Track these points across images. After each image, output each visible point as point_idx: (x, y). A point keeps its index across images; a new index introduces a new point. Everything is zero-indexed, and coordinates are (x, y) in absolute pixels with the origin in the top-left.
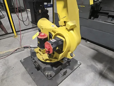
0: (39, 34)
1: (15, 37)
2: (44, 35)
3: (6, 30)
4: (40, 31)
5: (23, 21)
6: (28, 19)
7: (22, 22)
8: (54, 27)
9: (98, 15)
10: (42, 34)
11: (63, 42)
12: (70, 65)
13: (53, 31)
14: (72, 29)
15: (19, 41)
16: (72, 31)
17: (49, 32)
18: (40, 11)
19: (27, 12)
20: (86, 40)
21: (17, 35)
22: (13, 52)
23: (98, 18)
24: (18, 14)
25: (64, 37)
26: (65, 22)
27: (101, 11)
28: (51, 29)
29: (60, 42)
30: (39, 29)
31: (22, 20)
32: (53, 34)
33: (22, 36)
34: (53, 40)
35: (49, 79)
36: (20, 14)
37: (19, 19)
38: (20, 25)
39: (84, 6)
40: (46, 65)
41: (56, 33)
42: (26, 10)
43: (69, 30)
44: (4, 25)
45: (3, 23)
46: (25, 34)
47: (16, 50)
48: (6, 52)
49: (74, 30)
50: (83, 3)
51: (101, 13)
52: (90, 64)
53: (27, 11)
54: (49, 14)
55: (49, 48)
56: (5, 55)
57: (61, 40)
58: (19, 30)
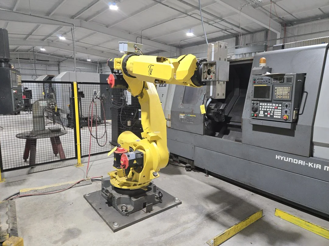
0: (117, 149)
1: (78, 165)
2: (124, 150)
3: (65, 154)
5: (97, 138)
6: (105, 135)
7: (96, 140)
9: (228, 130)
10: (121, 149)
11: (142, 155)
12: (161, 203)
13: (134, 146)
15: (84, 172)
16: (154, 143)
17: (130, 147)
18: (129, 123)
19: (106, 126)
20: (205, 173)
21: (82, 162)
22: (73, 185)
23: (230, 134)
24: (91, 129)
25: (144, 150)
26: (147, 133)
27: (231, 123)
28: (132, 143)
29: (139, 155)
31: (95, 137)
32: (134, 148)
33: (90, 165)
34: (131, 153)
35: (123, 215)
36: (94, 129)
37: (91, 134)
38: (90, 149)
39: (195, 116)
40: (123, 195)
41: (138, 146)
42: (105, 121)
43: (150, 142)
44: (63, 147)
45: (62, 143)
46: (95, 162)
47: (78, 183)
48: (63, 184)
49: (158, 143)
50: (193, 111)
51: (232, 126)
52: (196, 203)
53: (105, 123)
55: (125, 160)
56: (61, 188)
57: (141, 153)
58: (87, 154)
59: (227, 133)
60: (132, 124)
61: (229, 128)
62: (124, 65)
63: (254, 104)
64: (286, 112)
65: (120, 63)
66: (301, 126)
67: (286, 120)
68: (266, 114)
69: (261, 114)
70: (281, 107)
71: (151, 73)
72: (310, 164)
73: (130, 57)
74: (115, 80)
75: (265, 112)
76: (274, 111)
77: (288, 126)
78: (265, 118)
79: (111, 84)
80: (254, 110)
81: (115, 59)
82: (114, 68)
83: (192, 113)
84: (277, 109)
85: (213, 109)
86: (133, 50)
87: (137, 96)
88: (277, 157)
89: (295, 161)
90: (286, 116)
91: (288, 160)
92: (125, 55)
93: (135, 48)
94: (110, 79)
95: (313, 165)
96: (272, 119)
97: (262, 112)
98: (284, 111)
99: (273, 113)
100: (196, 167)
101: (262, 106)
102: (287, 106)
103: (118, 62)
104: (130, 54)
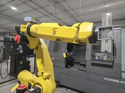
0: (19, 85)
2: (24, 86)
4: (19, 83)
5: (1, 74)
8: (33, 78)
9: (73, 64)
10: (22, 85)
13: (32, 82)
14: (48, 78)
16: (47, 80)
18: (21, 63)
20: (66, 88)
25: (41, 86)
26: (42, 73)
27: (74, 61)
28: (30, 80)
29: (37, 90)
30: (19, 81)
34: (32, 90)
41: (35, 82)
43: (45, 79)
49: (50, 79)
54: (30, 65)
59: (73, 66)
60: (23, 63)
61: (73, 63)
62: (28, 29)
63: (92, 53)
64: (109, 57)
65: (25, 28)
66: (116, 63)
67: (110, 61)
68: (99, 58)
69: (97, 58)
70: (107, 55)
71: (54, 34)
72: (122, 82)
73: (33, 24)
74: (20, 38)
75: (98, 57)
76: (103, 57)
77: (111, 64)
78: (99, 60)
79: (17, 41)
80: (93, 56)
81: (21, 25)
82: (21, 31)
83: (59, 57)
84: (105, 55)
85: (68, 55)
86: (34, 21)
87: (33, 49)
88: (105, 79)
89: (114, 81)
90: (109, 59)
91: (111, 80)
92: (29, 24)
93: (36, 20)
94: (17, 38)
95: (123, 82)
96: (102, 60)
97: (97, 57)
98: (108, 57)
99: (103, 58)
100: (60, 85)
101: (97, 54)
102: (109, 54)
103: (24, 27)
104: (32, 23)
